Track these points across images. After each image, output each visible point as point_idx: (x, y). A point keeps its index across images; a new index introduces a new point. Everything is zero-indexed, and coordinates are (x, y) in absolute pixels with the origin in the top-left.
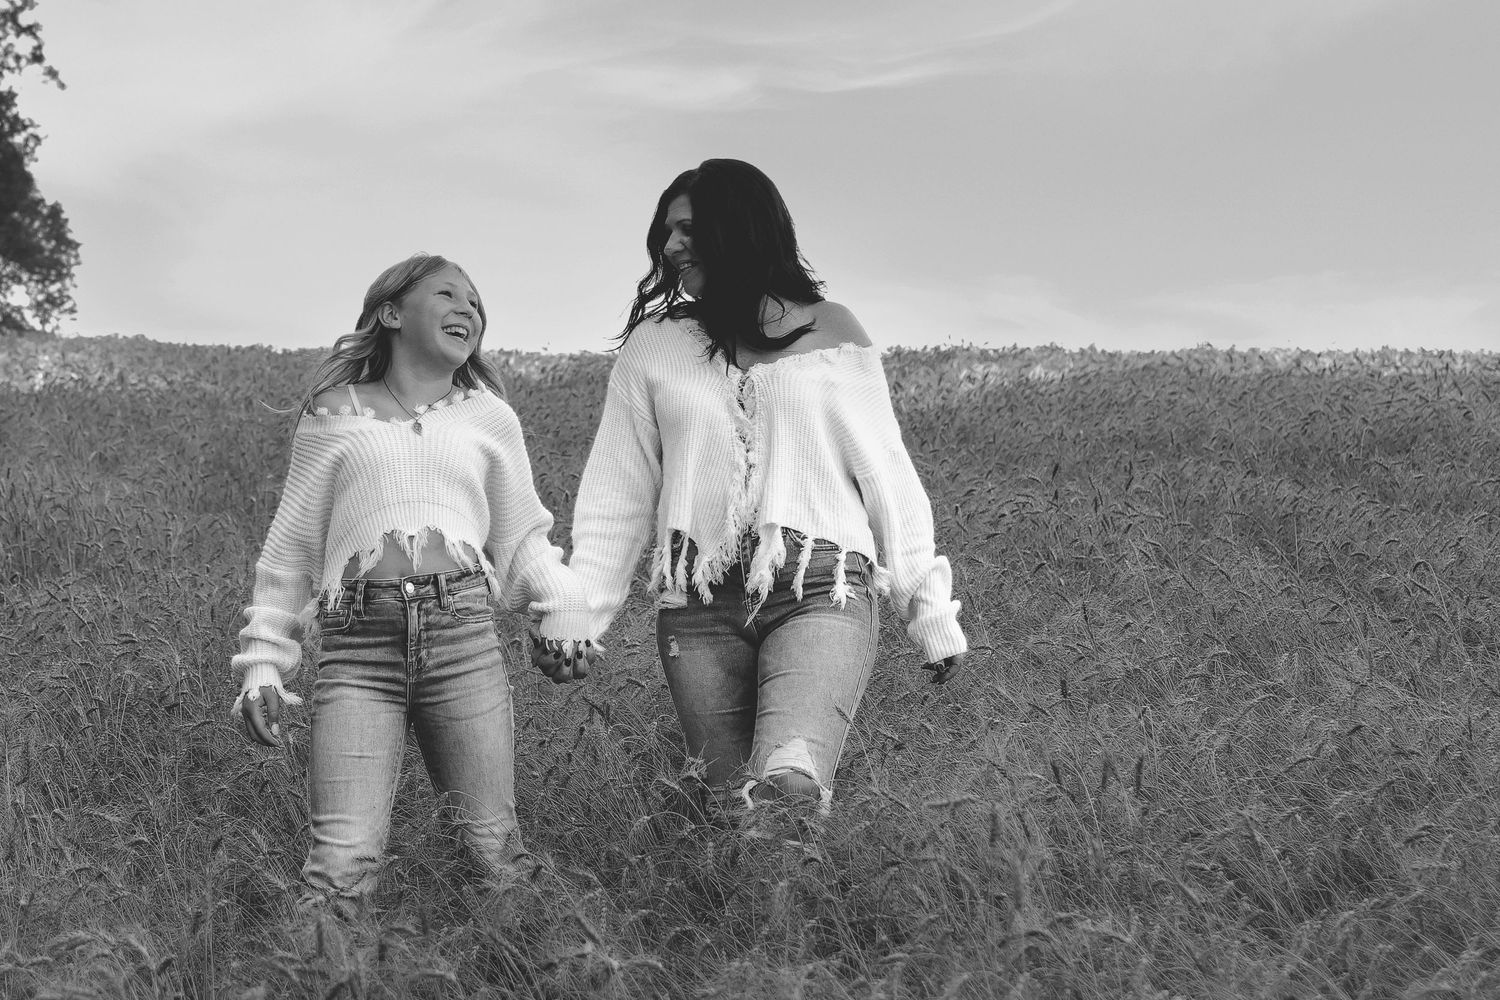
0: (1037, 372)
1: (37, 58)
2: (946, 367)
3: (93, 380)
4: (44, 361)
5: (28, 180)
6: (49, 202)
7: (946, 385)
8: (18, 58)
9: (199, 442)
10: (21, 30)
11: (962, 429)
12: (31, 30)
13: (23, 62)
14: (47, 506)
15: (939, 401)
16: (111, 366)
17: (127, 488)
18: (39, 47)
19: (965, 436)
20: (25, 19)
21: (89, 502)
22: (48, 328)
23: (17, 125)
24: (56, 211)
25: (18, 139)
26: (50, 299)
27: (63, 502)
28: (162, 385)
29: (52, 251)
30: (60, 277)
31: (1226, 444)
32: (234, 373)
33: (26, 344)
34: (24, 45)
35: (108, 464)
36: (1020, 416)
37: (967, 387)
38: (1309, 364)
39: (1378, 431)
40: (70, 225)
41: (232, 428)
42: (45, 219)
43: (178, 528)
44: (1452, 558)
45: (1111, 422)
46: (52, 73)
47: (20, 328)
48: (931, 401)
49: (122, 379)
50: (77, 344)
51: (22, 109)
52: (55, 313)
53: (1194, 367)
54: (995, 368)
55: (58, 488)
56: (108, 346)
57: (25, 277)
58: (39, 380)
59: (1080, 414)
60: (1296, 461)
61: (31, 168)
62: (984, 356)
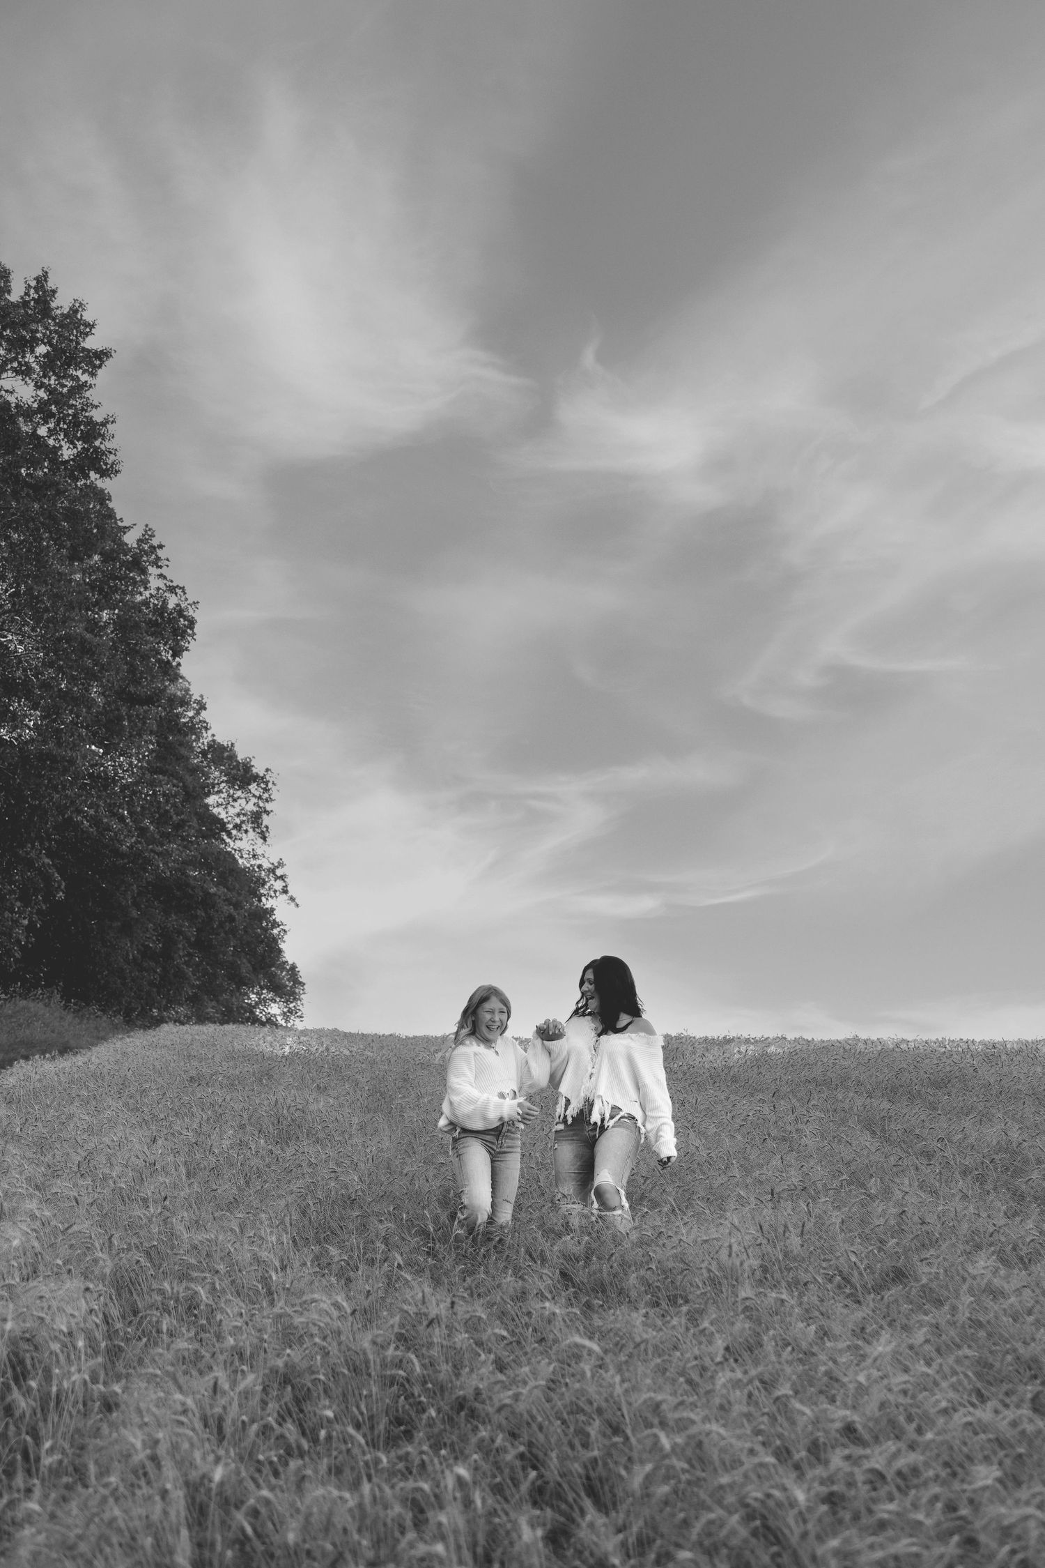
0: (772, 1049)
1: (285, 891)
2: (728, 1047)
3: (313, 1050)
4: (289, 1040)
5: (280, 951)
6: (290, 962)
7: (727, 1055)
8: (275, 891)
9: (365, 1080)
10: (277, 878)
11: (734, 1076)
12: (282, 878)
13: (278, 894)
14: (293, 1109)
15: (723, 1063)
16: (322, 1044)
17: (331, 1100)
18: (286, 886)
19: (734, 1079)
20: (279, 872)
21: (313, 1107)
22: (289, 1025)
23: (276, 924)
24: (293, 967)
25: (275, 931)
26: (290, 1011)
27: (301, 1107)
28: (347, 1053)
29: (291, 987)
30: (295, 999)
31: (859, 1084)
32: (382, 1047)
33: (280, 1032)
34: (278, 885)
35: (321, 1089)
36: (763, 1070)
37: (737, 1056)
38: (904, 1046)
39: (932, 1078)
40: (300, 974)
41: (381, 1074)
42: (288, 971)
43: (355, 1120)
44: (960, 1136)
45: (805, 1073)
46: (292, 899)
47: (276, 1025)
48: (719, 1063)
49: (327, 1049)
50: (304, 1032)
51: (278, 916)
52: (292, 1017)
53: (848, 1047)
54: (752, 1047)
55: (298, 1101)
56: (320, 1034)
57: (278, 999)
58: (287, 1049)
59: (791, 1069)
60: (892, 1092)
61: (282, 946)
62: (747, 1041)
